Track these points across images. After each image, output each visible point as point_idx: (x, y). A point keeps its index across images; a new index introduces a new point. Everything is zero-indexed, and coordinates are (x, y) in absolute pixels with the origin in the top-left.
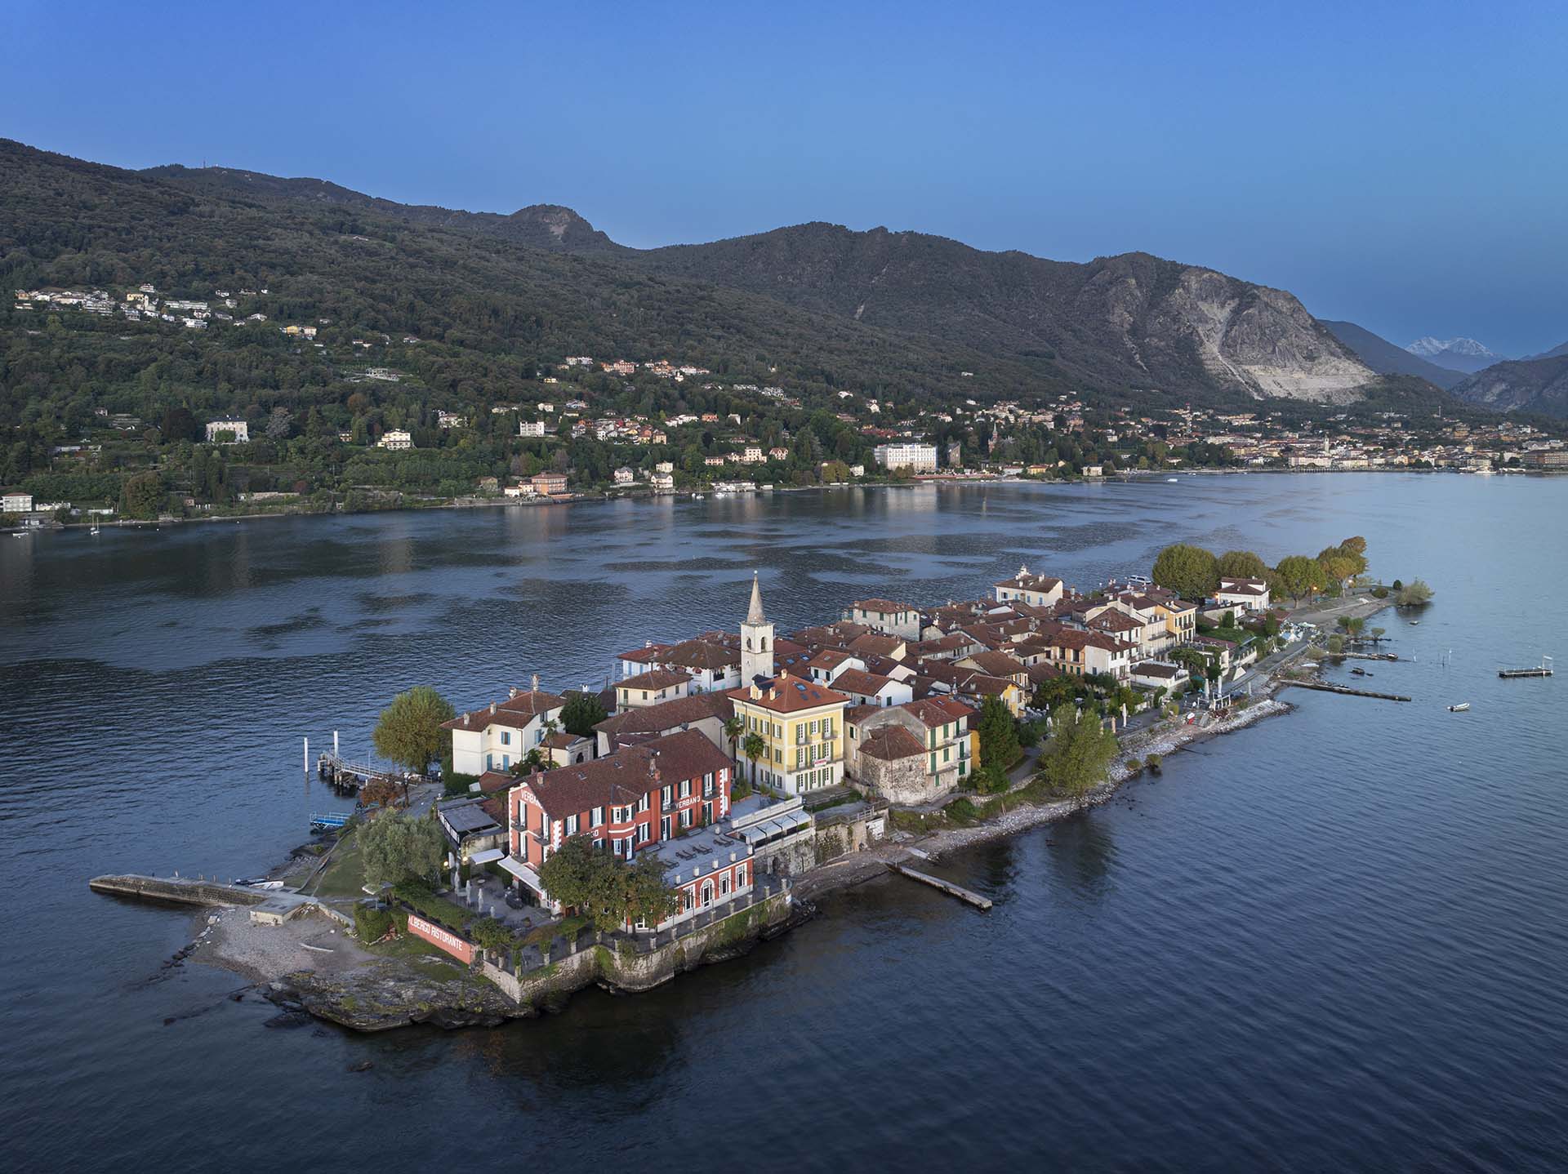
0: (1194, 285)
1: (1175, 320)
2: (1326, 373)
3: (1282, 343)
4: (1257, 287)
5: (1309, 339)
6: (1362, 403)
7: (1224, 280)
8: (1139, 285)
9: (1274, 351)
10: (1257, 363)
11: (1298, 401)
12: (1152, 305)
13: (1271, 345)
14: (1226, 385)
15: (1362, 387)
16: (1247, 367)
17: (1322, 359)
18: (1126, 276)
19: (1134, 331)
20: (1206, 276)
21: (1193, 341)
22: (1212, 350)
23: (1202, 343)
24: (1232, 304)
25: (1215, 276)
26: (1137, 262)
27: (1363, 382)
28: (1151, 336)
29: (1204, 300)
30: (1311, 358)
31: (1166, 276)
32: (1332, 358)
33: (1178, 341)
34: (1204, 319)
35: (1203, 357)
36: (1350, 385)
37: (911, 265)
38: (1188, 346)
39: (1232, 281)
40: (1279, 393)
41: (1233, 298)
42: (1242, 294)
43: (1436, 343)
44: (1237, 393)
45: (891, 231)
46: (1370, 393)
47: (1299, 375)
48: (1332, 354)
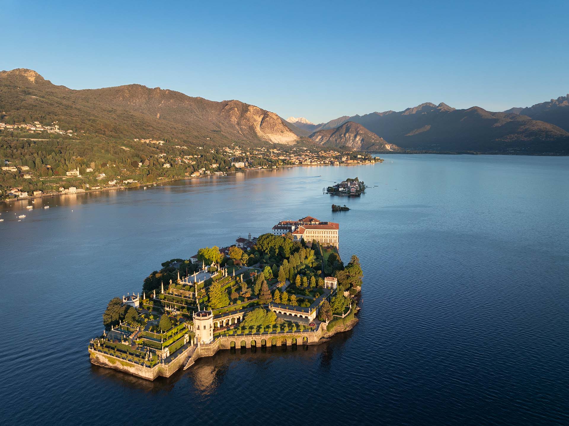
0: (252, 111)
1: (248, 121)
2: (286, 136)
3: (275, 128)
4: (268, 112)
5: (281, 126)
6: (296, 145)
7: (259, 109)
8: (238, 110)
9: (273, 130)
10: (270, 133)
11: (281, 144)
12: (242, 116)
13: (272, 128)
14: (263, 140)
15: (295, 140)
16: (267, 135)
17: (285, 132)
18: (235, 107)
19: (238, 124)
20: (255, 108)
21: (253, 127)
22: (258, 129)
23: (256, 128)
24: (262, 116)
25: (257, 108)
26: (237, 103)
27: (295, 139)
28: (243, 125)
29: (255, 115)
30: (282, 132)
31: (245, 108)
33: (249, 127)
34: (255, 121)
35: (257, 132)
36: (293, 139)
37: (171, 101)
38: (252, 128)
39: (262, 110)
40: (276, 142)
41: (262, 115)
42: (265, 114)
43: (294, 119)
44: (267, 142)
45: (162, 89)
46: (298, 142)
47: (280, 137)
48: (287, 131)
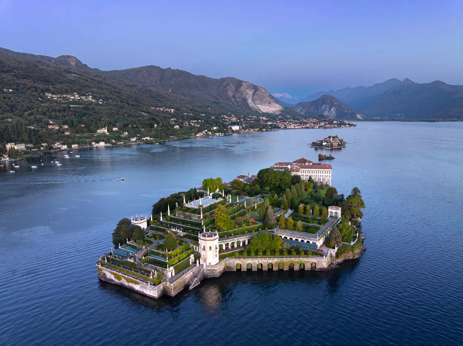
0: (245, 86)
1: (242, 94)
2: (273, 107)
3: (264, 100)
4: (258, 87)
5: (269, 99)
6: (281, 114)
7: (251, 85)
8: (233, 85)
9: (262, 102)
10: (259, 104)
11: (269, 113)
12: (237, 91)
13: (262, 101)
14: (254, 110)
15: (280, 110)
16: (257, 105)
17: (272, 103)
18: (230, 83)
19: (233, 97)
20: (247, 83)
21: (246, 99)
22: (250, 101)
23: (248, 100)
24: (253, 90)
25: (249, 84)
26: (232, 80)
27: (280, 109)
28: (237, 98)
29: (247, 89)
30: (270, 103)
31: (239, 84)
32: (274, 103)
33: (243, 99)
34: (247, 94)
35: (248, 103)
36: (278, 110)
37: (180, 79)
38: (245, 100)
39: (253, 85)
40: (264, 111)
41: (253, 89)
42: (255, 88)
43: (279, 94)
44: (257, 111)
45: (172, 69)
46: (282, 111)
47: (268, 107)
48: (273, 102)
